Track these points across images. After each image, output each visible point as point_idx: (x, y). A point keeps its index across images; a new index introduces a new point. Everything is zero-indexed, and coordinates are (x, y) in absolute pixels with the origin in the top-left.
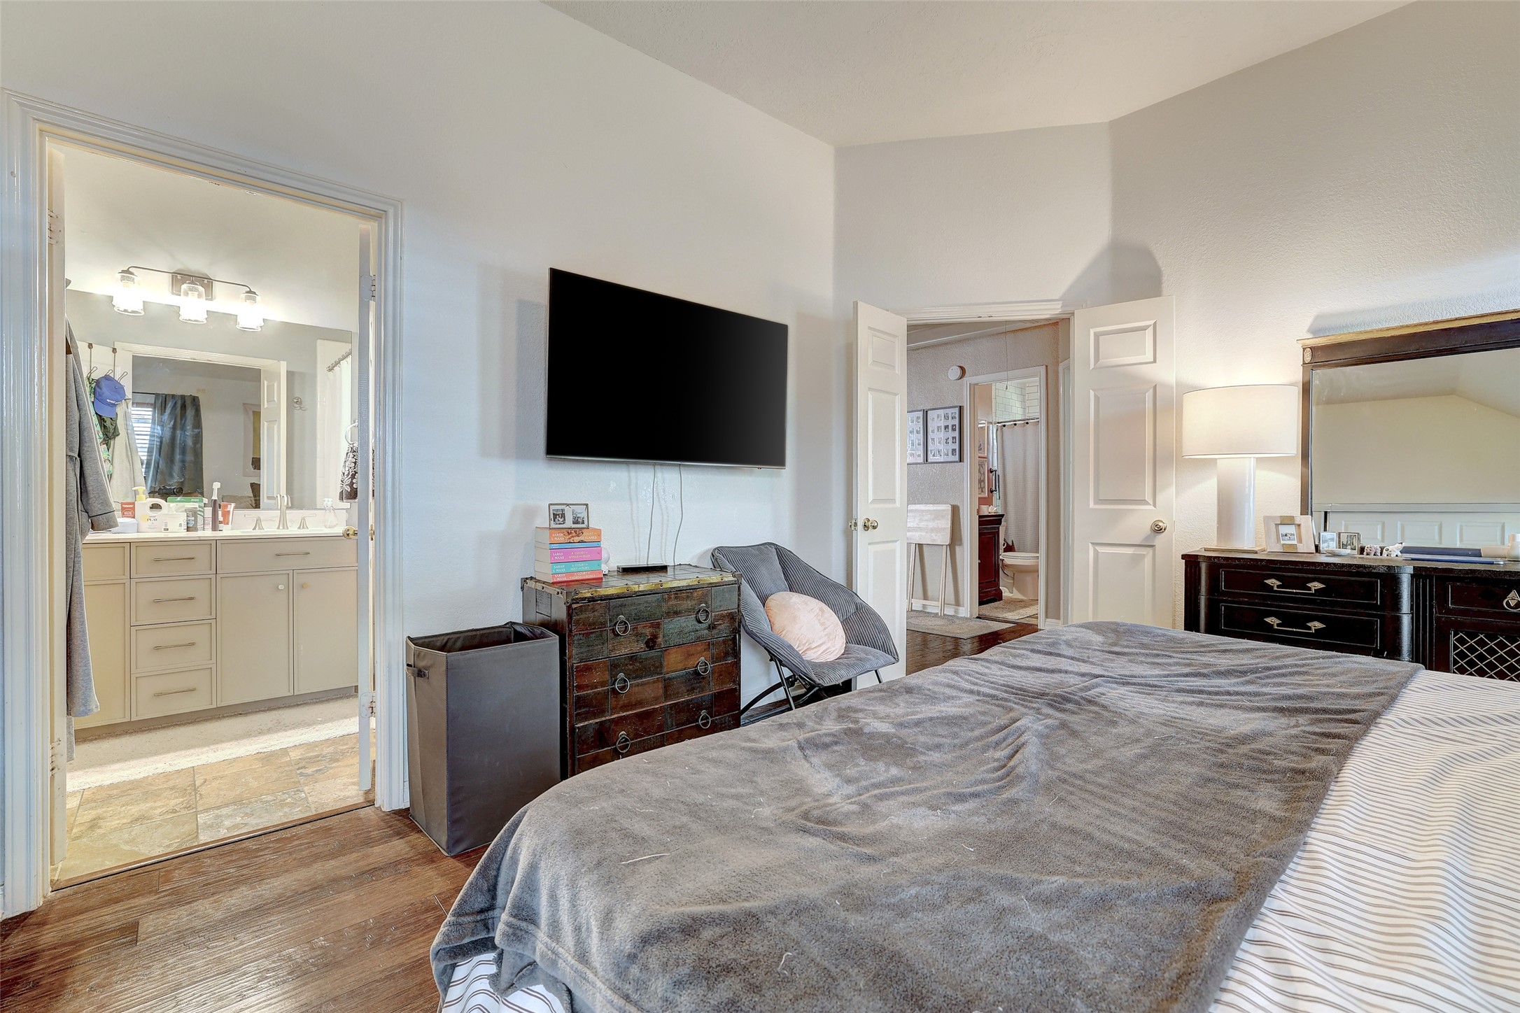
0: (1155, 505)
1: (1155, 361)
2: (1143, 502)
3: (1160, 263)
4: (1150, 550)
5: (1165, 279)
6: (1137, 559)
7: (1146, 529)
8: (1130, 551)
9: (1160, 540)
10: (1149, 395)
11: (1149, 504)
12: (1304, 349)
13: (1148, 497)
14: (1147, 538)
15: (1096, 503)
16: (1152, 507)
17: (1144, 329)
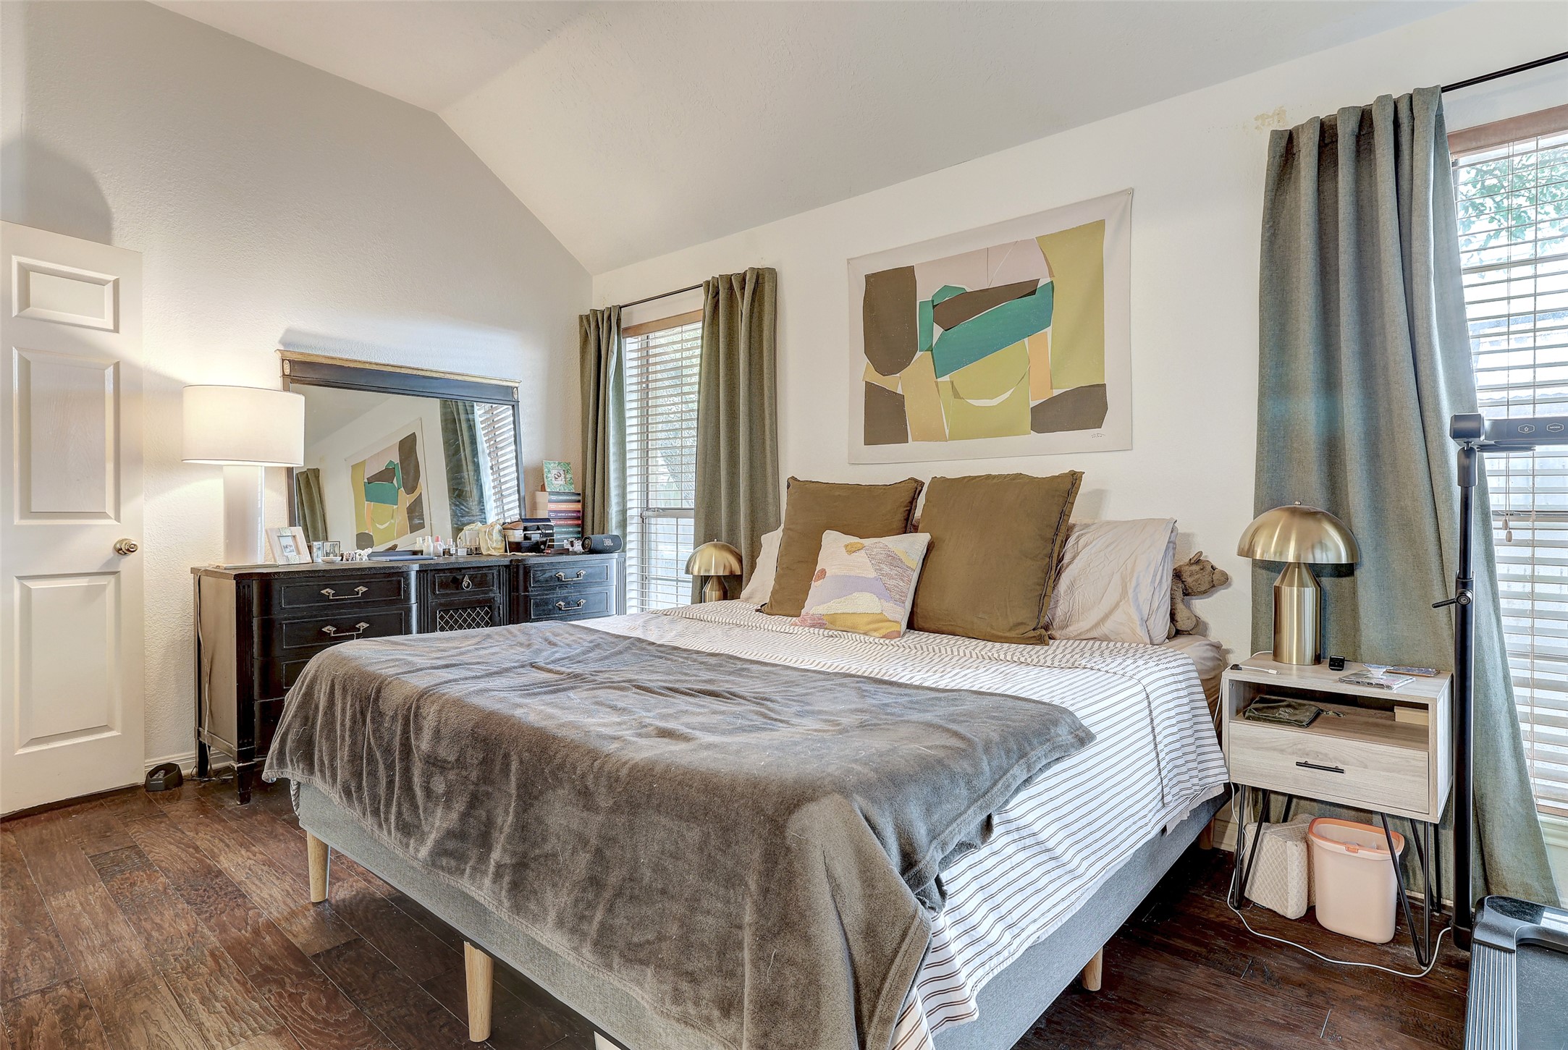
0: (118, 518)
1: (116, 329)
2: (103, 515)
3: (110, 200)
4: (112, 579)
5: (116, 224)
6: (93, 594)
7: (108, 552)
8: (83, 582)
9: (127, 563)
10: (109, 373)
11: (110, 518)
12: (283, 360)
13: (110, 511)
14: (109, 563)
15: (22, 518)
16: (113, 522)
17: (102, 283)
